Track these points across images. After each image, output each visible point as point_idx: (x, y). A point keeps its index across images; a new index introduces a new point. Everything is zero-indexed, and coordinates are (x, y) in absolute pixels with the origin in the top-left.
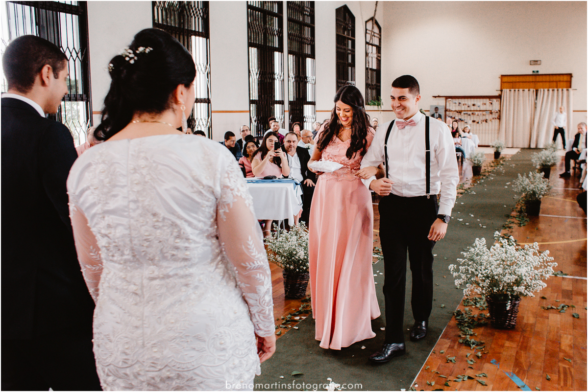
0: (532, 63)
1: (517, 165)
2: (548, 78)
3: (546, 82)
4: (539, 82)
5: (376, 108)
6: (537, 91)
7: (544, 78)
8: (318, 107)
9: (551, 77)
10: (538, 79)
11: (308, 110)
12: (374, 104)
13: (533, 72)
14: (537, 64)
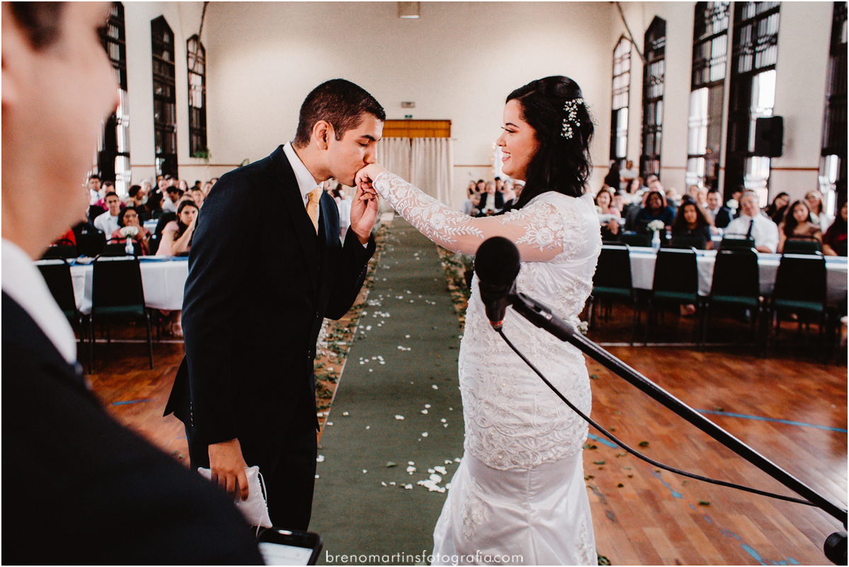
0: (405, 105)
1: (406, 233)
2: (423, 125)
3: (421, 129)
4: (412, 129)
5: (202, 161)
6: (411, 140)
7: (419, 125)
8: (133, 160)
9: (427, 123)
10: (412, 125)
11: (120, 162)
12: (201, 157)
13: (406, 116)
14: (410, 107)
